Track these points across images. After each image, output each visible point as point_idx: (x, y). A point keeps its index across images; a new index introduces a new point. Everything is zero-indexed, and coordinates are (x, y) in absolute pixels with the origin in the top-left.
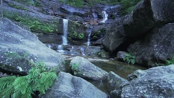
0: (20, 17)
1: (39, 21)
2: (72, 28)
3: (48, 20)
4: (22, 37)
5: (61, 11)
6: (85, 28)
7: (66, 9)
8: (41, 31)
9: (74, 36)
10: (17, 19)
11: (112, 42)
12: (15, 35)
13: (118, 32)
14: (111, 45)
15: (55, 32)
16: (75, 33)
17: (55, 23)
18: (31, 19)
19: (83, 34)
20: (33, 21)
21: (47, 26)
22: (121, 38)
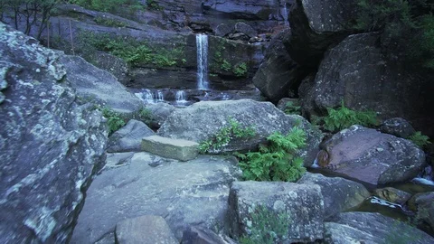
0: (113, 42)
1: (147, 46)
2: (218, 53)
3: (165, 41)
4: (96, 80)
5: (204, 13)
6: (251, 50)
7: (213, 7)
8: (152, 66)
9: (223, 70)
10: (109, 46)
11: (269, 79)
12: (88, 78)
13: (280, 57)
14: (268, 85)
15: (179, 64)
16: (226, 64)
17: (178, 45)
18: (131, 44)
19: (244, 65)
20: (136, 47)
21: (164, 53)
22: (290, 69)
